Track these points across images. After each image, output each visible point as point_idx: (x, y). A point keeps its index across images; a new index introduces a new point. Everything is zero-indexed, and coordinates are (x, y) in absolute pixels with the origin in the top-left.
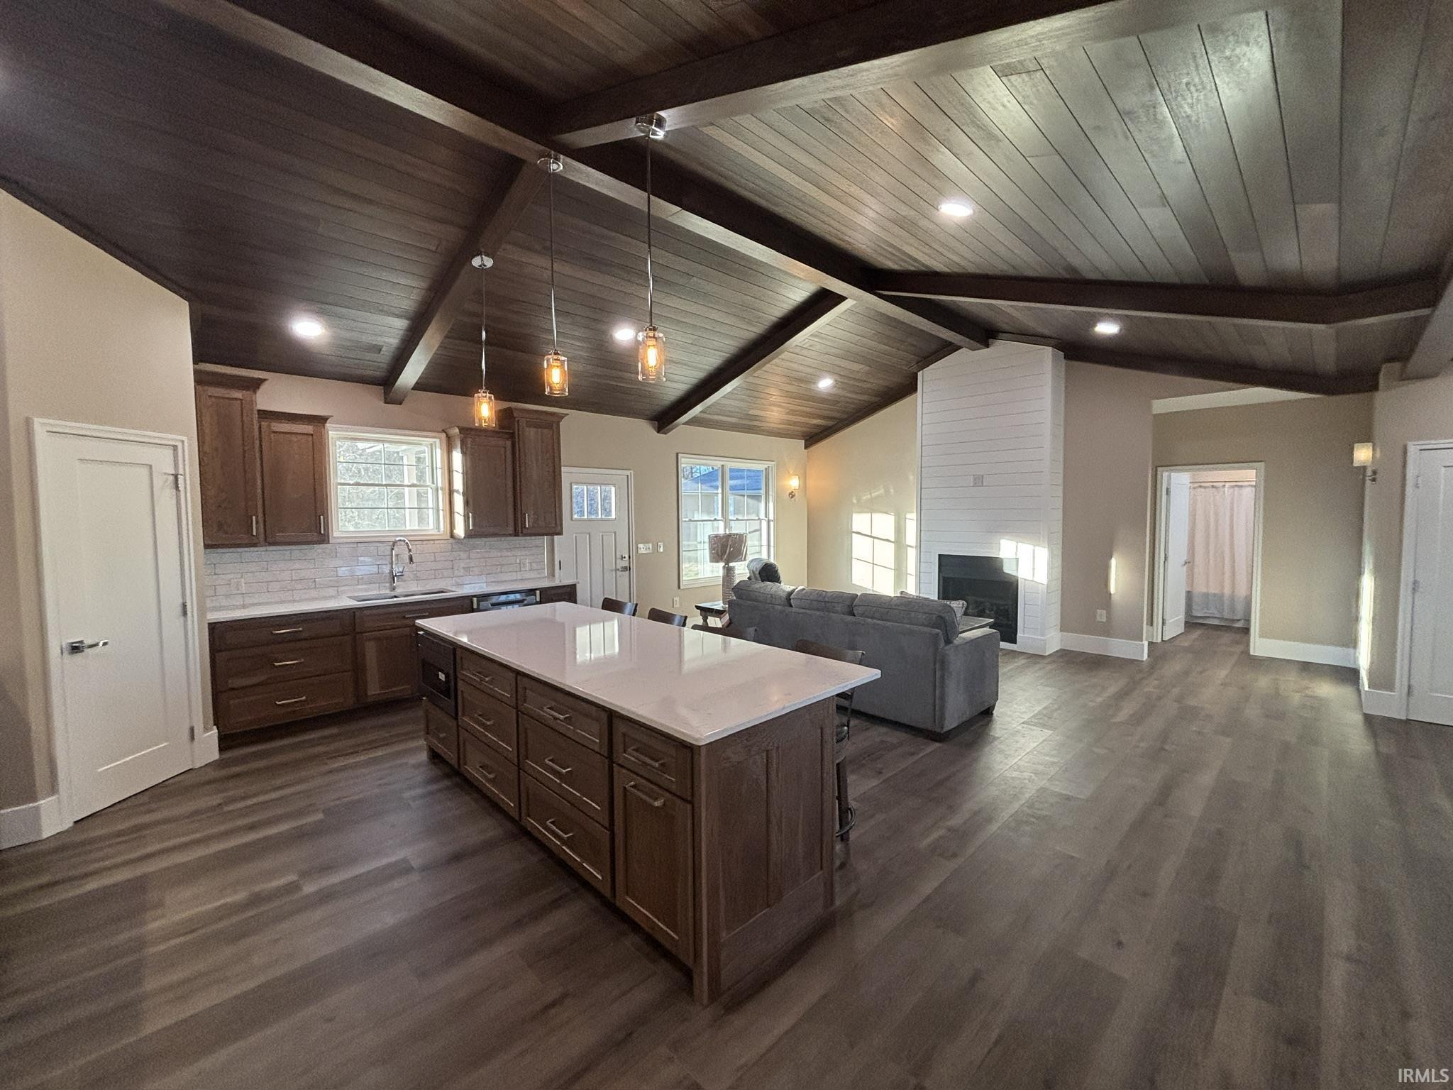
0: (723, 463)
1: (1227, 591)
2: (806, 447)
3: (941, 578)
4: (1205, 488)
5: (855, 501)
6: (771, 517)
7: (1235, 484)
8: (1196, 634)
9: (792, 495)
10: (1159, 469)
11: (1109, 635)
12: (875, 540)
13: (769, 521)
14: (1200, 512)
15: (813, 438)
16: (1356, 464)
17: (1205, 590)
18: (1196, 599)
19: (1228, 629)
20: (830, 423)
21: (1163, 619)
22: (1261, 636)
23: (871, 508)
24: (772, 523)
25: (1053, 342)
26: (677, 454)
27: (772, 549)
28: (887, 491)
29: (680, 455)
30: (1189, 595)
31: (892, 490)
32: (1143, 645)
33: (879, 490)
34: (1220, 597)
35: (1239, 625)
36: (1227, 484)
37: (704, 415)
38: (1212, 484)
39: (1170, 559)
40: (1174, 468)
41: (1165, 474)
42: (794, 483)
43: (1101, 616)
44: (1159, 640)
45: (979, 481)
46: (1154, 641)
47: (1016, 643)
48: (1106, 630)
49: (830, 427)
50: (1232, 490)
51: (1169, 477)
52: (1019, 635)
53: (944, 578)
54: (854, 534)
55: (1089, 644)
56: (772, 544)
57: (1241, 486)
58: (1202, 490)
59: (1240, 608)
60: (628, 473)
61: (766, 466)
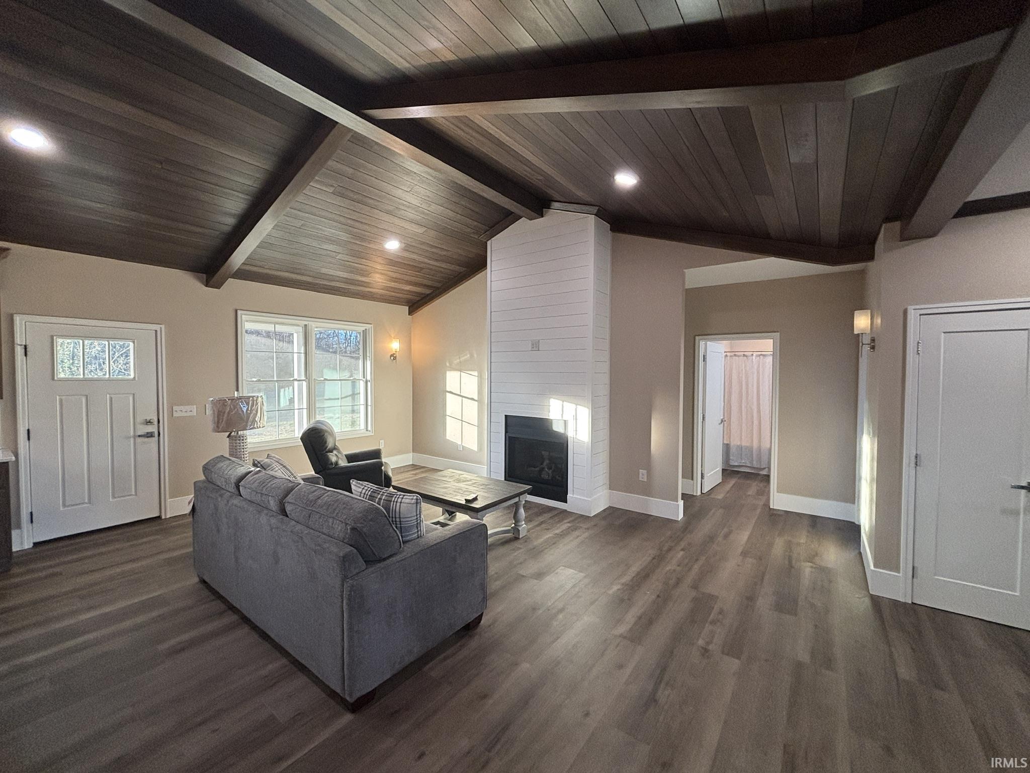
0: (306, 323)
1: (755, 445)
2: (410, 313)
3: (507, 437)
4: (739, 356)
5: (448, 364)
6: (369, 378)
7: (760, 353)
8: (732, 482)
9: (393, 357)
10: (697, 338)
11: (649, 494)
12: (464, 399)
13: (366, 382)
14: (735, 376)
15: (415, 304)
16: (856, 332)
17: (739, 444)
18: (733, 450)
19: (756, 475)
20: (428, 292)
21: (702, 474)
22: (778, 492)
23: (460, 368)
24: (369, 384)
25: (595, 209)
26: (236, 311)
27: (369, 408)
28: (472, 356)
29: (239, 312)
30: (727, 448)
31: (475, 356)
32: (678, 505)
33: (466, 355)
34: (750, 449)
35: (764, 472)
36: (755, 354)
37: (247, 268)
38: (743, 353)
39: (707, 419)
40: (709, 337)
41: (702, 343)
42: (395, 345)
43: (643, 474)
44: (699, 493)
45: (536, 346)
46: (695, 494)
47: (566, 502)
48: (646, 490)
49: (428, 295)
50: (758, 358)
51: (706, 345)
52: (569, 495)
53: (509, 437)
54: (447, 393)
55: (633, 503)
56: (369, 403)
57: (764, 356)
58: (737, 358)
59: (765, 458)
60: (157, 327)
61: (364, 329)
